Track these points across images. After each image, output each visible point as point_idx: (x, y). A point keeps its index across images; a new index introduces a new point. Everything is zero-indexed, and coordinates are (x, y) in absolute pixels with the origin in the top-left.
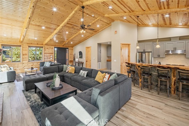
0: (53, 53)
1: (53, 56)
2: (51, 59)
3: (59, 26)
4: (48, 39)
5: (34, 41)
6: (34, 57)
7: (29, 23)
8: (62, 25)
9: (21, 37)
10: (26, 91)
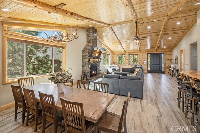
0: (146, 59)
2: (145, 63)
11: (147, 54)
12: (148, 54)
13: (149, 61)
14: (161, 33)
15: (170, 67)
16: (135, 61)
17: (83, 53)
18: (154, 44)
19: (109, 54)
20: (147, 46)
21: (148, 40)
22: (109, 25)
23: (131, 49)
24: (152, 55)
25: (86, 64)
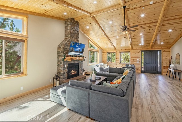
0: (139, 57)
1: (139, 60)
11: (140, 51)
12: (142, 51)
13: (143, 60)
14: (158, 24)
15: (169, 67)
16: (126, 59)
17: (58, 50)
18: (149, 40)
19: (98, 52)
20: (140, 42)
21: (141, 34)
22: (91, 13)
23: (121, 46)
24: (146, 52)
25: (61, 63)
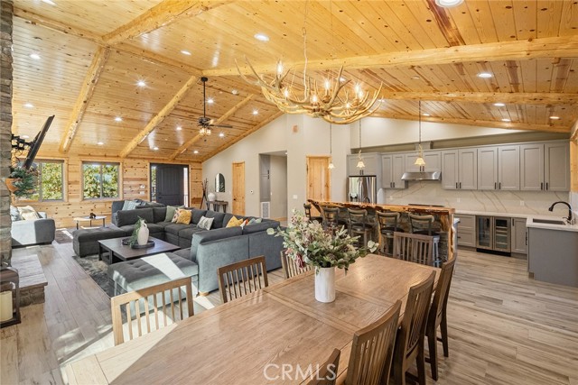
0: (146, 180)
1: (146, 186)
2: (142, 193)
3: (157, 114)
4: (132, 145)
5: (97, 148)
6: (95, 191)
7: (85, 111)
8: (162, 113)
9: (64, 139)
10: (81, 257)
13: (154, 185)
24: (162, 167)
